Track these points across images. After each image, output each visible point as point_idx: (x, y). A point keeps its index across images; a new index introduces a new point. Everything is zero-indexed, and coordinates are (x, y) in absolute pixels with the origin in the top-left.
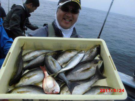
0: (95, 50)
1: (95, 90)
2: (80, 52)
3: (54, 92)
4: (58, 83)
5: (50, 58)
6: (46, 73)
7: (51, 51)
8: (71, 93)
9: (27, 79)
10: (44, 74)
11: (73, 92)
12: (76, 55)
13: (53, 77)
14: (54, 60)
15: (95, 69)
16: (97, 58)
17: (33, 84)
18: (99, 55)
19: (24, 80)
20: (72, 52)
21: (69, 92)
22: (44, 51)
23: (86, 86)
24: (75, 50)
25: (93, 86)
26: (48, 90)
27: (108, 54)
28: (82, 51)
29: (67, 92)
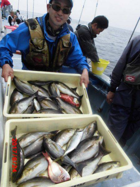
0: (92, 126)
1: (102, 168)
2: (77, 130)
3: (65, 179)
4: (65, 168)
5: (49, 141)
6: (49, 159)
7: (47, 133)
8: (81, 176)
9: (31, 171)
10: (48, 161)
11: (83, 174)
12: (74, 134)
13: (57, 162)
14: (54, 143)
15: (98, 145)
16: (96, 134)
17: (38, 176)
18: (97, 132)
19: (27, 173)
20: (70, 131)
21: (79, 176)
22: (41, 134)
23: (93, 165)
24: (72, 129)
25: (99, 164)
26: (57, 179)
27: (107, 128)
28: (79, 129)
29: (77, 176)
